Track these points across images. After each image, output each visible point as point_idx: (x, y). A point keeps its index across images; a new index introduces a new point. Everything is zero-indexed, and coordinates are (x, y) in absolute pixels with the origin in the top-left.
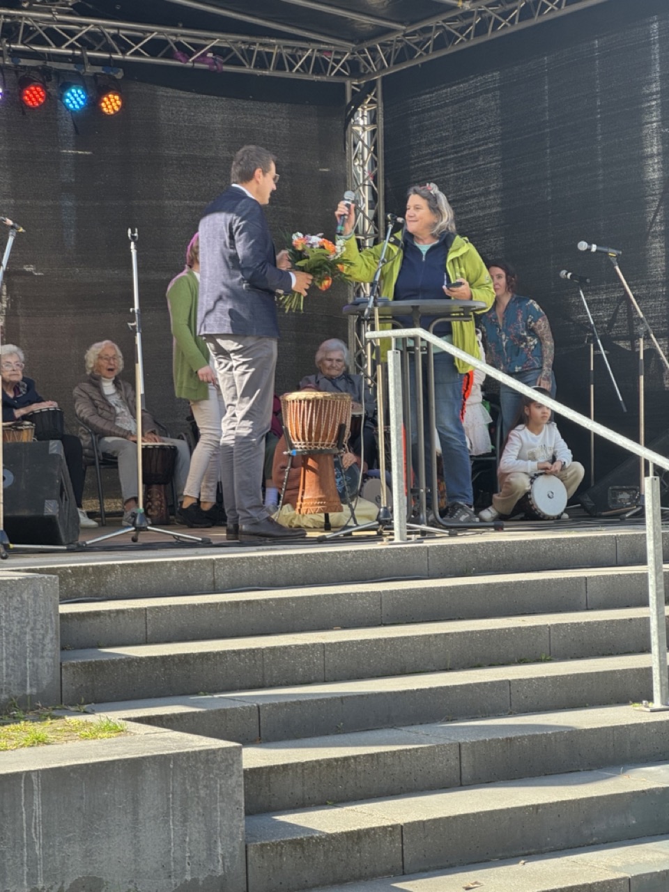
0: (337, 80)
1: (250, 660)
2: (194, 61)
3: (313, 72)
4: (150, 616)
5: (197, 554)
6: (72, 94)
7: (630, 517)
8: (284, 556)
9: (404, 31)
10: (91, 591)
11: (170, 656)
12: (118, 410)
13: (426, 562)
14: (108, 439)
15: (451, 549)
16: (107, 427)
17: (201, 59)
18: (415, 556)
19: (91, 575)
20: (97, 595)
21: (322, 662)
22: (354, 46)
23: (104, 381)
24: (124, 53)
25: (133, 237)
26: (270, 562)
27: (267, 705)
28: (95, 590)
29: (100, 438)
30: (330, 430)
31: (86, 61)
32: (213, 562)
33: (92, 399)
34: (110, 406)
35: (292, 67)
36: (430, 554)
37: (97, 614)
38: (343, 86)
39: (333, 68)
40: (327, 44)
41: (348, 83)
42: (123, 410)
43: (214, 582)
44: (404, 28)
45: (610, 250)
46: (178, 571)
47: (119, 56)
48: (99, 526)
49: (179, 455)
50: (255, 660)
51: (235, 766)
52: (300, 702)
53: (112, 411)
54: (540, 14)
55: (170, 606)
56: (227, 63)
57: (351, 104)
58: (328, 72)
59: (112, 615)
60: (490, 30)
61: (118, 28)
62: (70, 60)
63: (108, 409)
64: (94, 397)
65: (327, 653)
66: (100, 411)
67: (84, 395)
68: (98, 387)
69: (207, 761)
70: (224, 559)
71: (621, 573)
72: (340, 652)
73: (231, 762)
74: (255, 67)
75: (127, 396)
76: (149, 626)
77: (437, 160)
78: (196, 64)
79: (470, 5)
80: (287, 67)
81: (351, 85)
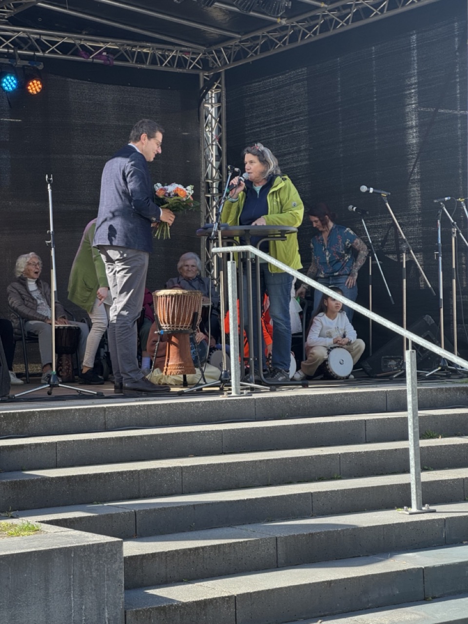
0: (194, 72)
1: (130, 479)
2: (93, 58)
3: (177, 66)
4: (59, 448)
5: (93, 404)
6: (8, 80)
7: (396, 378)
8: (154, 405)
9: (240, 38)
10: (18, 430)
11: (73, 476)
12: (39, 302)
13: (254, 409)
14: (32, 322)
15: (271, 400)
16: (31, 314)
17: (99, 56)
18: (246, 405)
19: (17, 419)
20: (22, 433)
21: (181, 480)
22: (205, 48)
23: (30, 281)
24: (44, 51)
25: (49, 181)
26: (144, 409)
27: (141, 511)
28: (20, 430)
29: (26, 321)
30: (187, 316)
31: (17, 57)
32: (104, 409)
33: (21, 294)
34: (33, 299)
35: (162, 63)
36: (257, 404)
37: (21, 447)
38: (198, 76)
39: (191, 63)
40: (187, 47)
41: (201, 74)
42: (42, 301)
43: (105, 423)
44: (240, 36)
45: (382, 192)
46: (79, 416)
47: (40, 54)
48: (25, 383)
49: (82, 334)
50: (133, 479)
51: (118, 555)
52: (165, 508)
53: (35, 302)
54: (333, 29)
55: (74, 441)
56: (116, 60)
57: (203, 88)
58: (188, 66)
59: (32, 447)
60: (300, 39)
61: (40, 34)
62: (6, 56)
63: (32, 301)
64: (22, 292)
65: (184, 473)
66: (26, 302)
67: (15, 291)
68: (25, 286)
69: (98, 552)
70: (112, 407)
71: (389, 417)
72: (193, 473)
73: (115, 552)
74: (136, 62)
75: (45, 291)
76: (58, 455)
77: (263, 128)
78: (95, 60)
79: (286, 21)
80: (158, 62)
81: (203, 75)
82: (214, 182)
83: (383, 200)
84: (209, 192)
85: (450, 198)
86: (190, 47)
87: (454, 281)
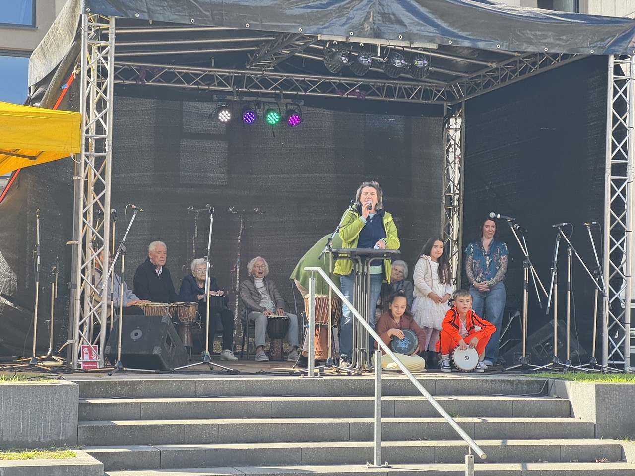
0: (438, 102)
2: (347, 94)
3: (422, 98)
4: (143, 407)
6: (271, 116)
9: (468, 77)
12: (263, 296)
14: (254, 312)
16: (253, 305)
17: (353, 93)
18: (311, 384)
22: (446, 83)
24: (305, 91)
25: (212, 211)
27: (164, 451)
29: (250, 312)
31: (282, 96)
32: (195, 382)
33: (250, 290)
34: (259, 294)
35: (409, 95)
38: (442, 105)
39: (436, 95)
40: (430, 83)
41: (445, 104)
42: (266, 296)
43: (195, 392)
44: (467, 75)
45: (508, 218)
46: (176, 385)
47: (303, 93)
48: (239, 360)
49: (291, 323)
50: (180, 431)
51: (100, 473)
53: (260, 296)
54: (528, 72)
55: (154, 402)
56: (369, 95)
57: (446, 116)
58: (432, 98)
60: (507, 79)
61: (304, 78)
62: (274, 96)
63: (257, 295)
64: (251, 289)
65: (220, 429)
66: (253, 297)
67: (246, 287)
68: (253, 282)
70: (202, 380)
74: (386, 96)
75: (270, 288)
77: (486, 151)
78: (349, 96)
79: (496, 65)
80: (406, 96)
81: (447, 105)
82: (455, 196)
83: (509, 225)
84: (451, 204)
85: (566, 223)
86: (433, 83)
87: (569, 292)
